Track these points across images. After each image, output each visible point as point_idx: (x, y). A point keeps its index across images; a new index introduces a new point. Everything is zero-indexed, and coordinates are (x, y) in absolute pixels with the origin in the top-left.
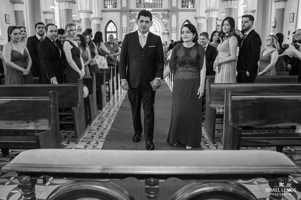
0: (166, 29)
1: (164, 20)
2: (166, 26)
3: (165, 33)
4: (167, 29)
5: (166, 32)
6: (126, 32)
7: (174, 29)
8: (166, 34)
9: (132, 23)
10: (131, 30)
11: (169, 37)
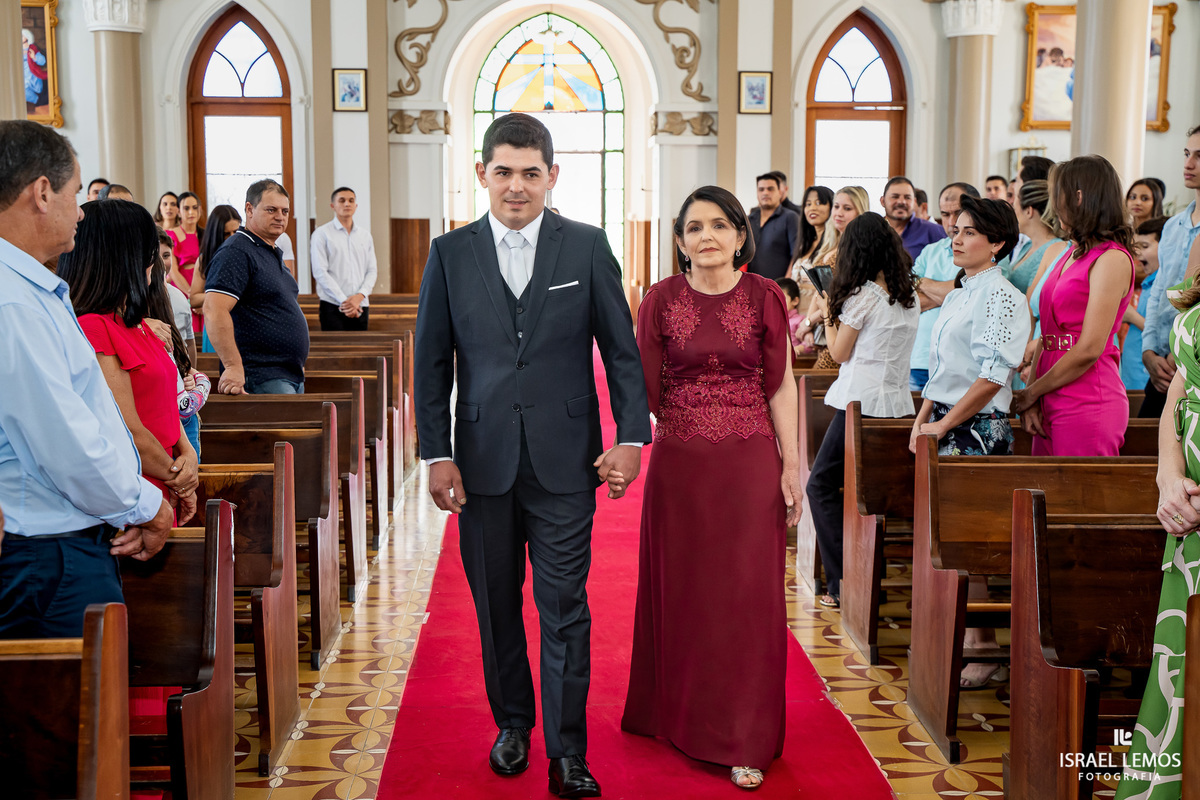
0: (687, 85)
1: (676, 12)
2: (688, 60)
3: (678, 113)
4: (695, 87)
5: (692, 108)
6: (362, 106)
7: (751, 89)
8: (689, 128)
10: (401, 92)
11: (714, 151)
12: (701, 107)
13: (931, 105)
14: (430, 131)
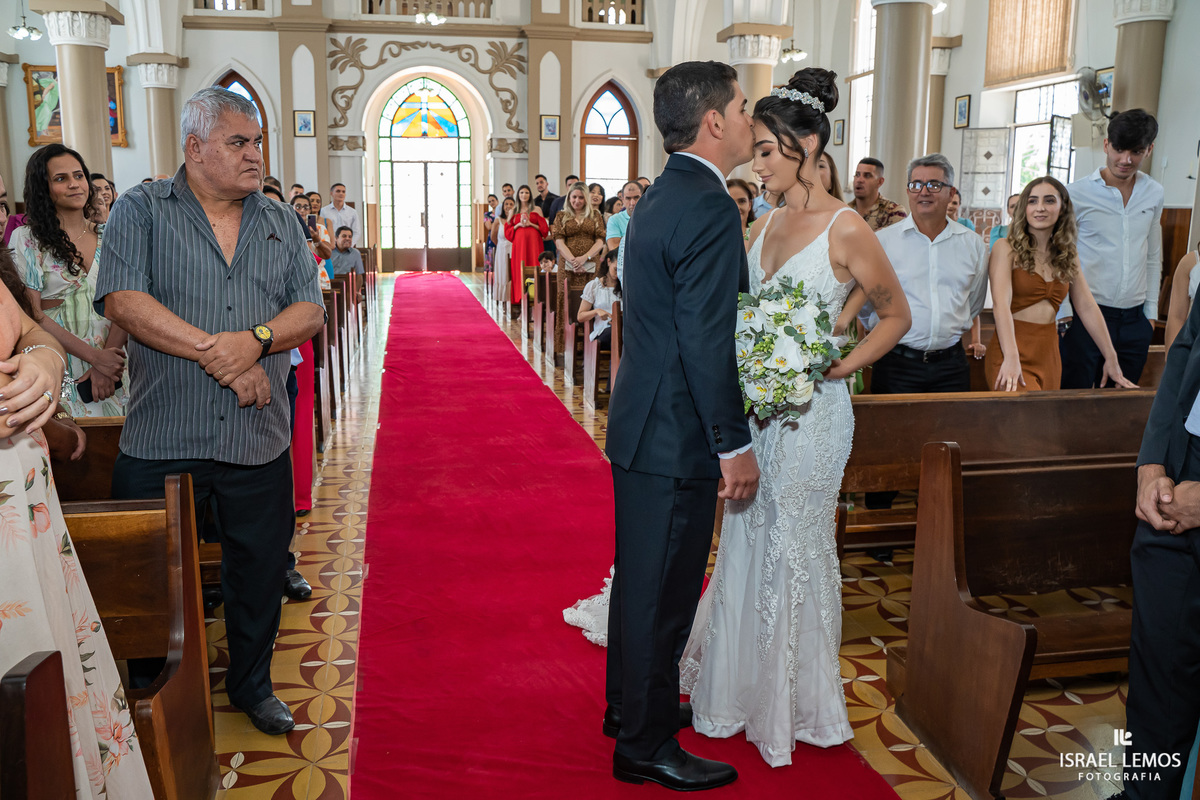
0: (509, 123)
1: (503, 79)
2: (510, 108)
3: (505, 139)
5: (512, 136)
6: (313, 134)
7: (548, 126)
8: (511, 148)
9: (343, 89)
10: (336, 125)
11: (526, 163)
12: (517, 136)
13: (652, 138)
14: (354, 149)
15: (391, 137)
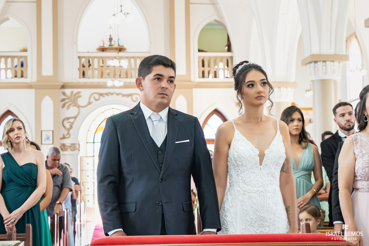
6: (51, 142)
9: (68, 119)
14: (74, 150)
15: (94, 143)
